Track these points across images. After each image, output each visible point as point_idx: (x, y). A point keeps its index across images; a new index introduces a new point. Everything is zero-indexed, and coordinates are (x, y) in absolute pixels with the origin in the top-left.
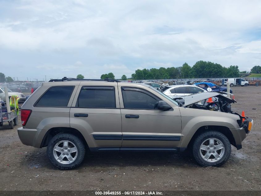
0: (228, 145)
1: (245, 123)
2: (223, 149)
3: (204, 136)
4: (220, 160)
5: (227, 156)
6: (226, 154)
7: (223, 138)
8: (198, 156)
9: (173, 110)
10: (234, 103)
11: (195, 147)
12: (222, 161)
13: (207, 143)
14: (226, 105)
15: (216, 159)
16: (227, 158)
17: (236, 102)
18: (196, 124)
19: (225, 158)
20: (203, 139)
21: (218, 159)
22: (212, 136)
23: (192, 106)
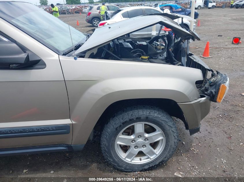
0: (172, 132)
1: (211, 86)
2: (162, 140)
3: (122, 121)
4: (157, 159)
5: (169, 152)
6: (169, 149)
7: (163, 122)
8: (111, 157)
9: (44, 65)
10: (194, 40)
11: (104, 142)
12: (160, 160)
13: (130, 131)
14: (181, 41)
15: (148, 158)
16: (169, 155)
17: (199, 39)
18: (103, 97)
19: (165, 156)
20: (120, 126)
21: (153, 157)
22: (139, 120)
23: (95, 51)
